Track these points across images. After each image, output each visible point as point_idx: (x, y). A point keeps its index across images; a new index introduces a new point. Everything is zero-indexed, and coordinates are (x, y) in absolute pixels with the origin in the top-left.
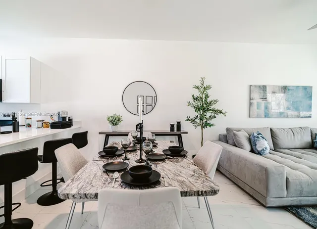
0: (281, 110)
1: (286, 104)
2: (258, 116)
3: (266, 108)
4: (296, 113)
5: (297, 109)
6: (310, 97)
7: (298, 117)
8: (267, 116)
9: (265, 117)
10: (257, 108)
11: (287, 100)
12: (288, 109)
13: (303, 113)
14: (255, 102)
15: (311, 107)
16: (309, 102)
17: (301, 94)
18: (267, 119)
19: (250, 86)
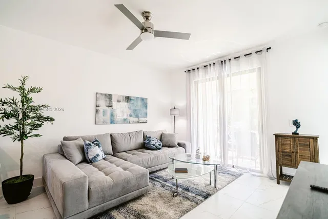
0: (125, 117)
1: (129, 112)
2: (104, 123)
3: (112, 115)
4: (137, 119)
5: (137, 116)
6: (146, 107)
7: (138, 122)
8: (112, 122)
9: (111, 123)
10: (103, 116)
11: (130, 109)
12: (131, 116)
13: (142, 119)
14: (101, 109)
15: (147, 114)
16: (145, 110)
17: (140, 103)
18: (112, 125)
19: (97, 93)
